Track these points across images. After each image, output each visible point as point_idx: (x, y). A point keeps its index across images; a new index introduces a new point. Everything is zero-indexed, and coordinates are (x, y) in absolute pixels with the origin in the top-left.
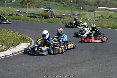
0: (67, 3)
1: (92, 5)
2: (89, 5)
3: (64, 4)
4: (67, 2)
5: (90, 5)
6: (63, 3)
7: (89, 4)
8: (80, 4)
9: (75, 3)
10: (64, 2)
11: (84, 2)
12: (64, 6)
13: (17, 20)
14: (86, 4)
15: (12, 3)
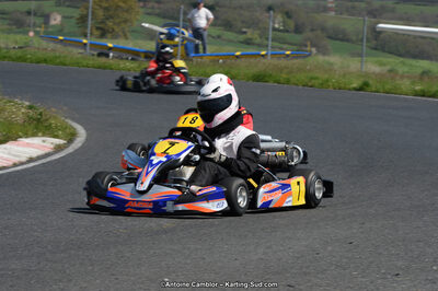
0: (258, 32)
1: (354, 38)
2: (342, 40)
3: (249, 35)
4: (259, 29)
5: (348, 41)
6: (245, 33)
7: (340, 36)
8: (308, 34)
9: (287, 31)
10: (248, 28)
11: (323, 29)
12: (248, 44)
13: (38, 62)
14: (330, 37)
15: (50, 30)
